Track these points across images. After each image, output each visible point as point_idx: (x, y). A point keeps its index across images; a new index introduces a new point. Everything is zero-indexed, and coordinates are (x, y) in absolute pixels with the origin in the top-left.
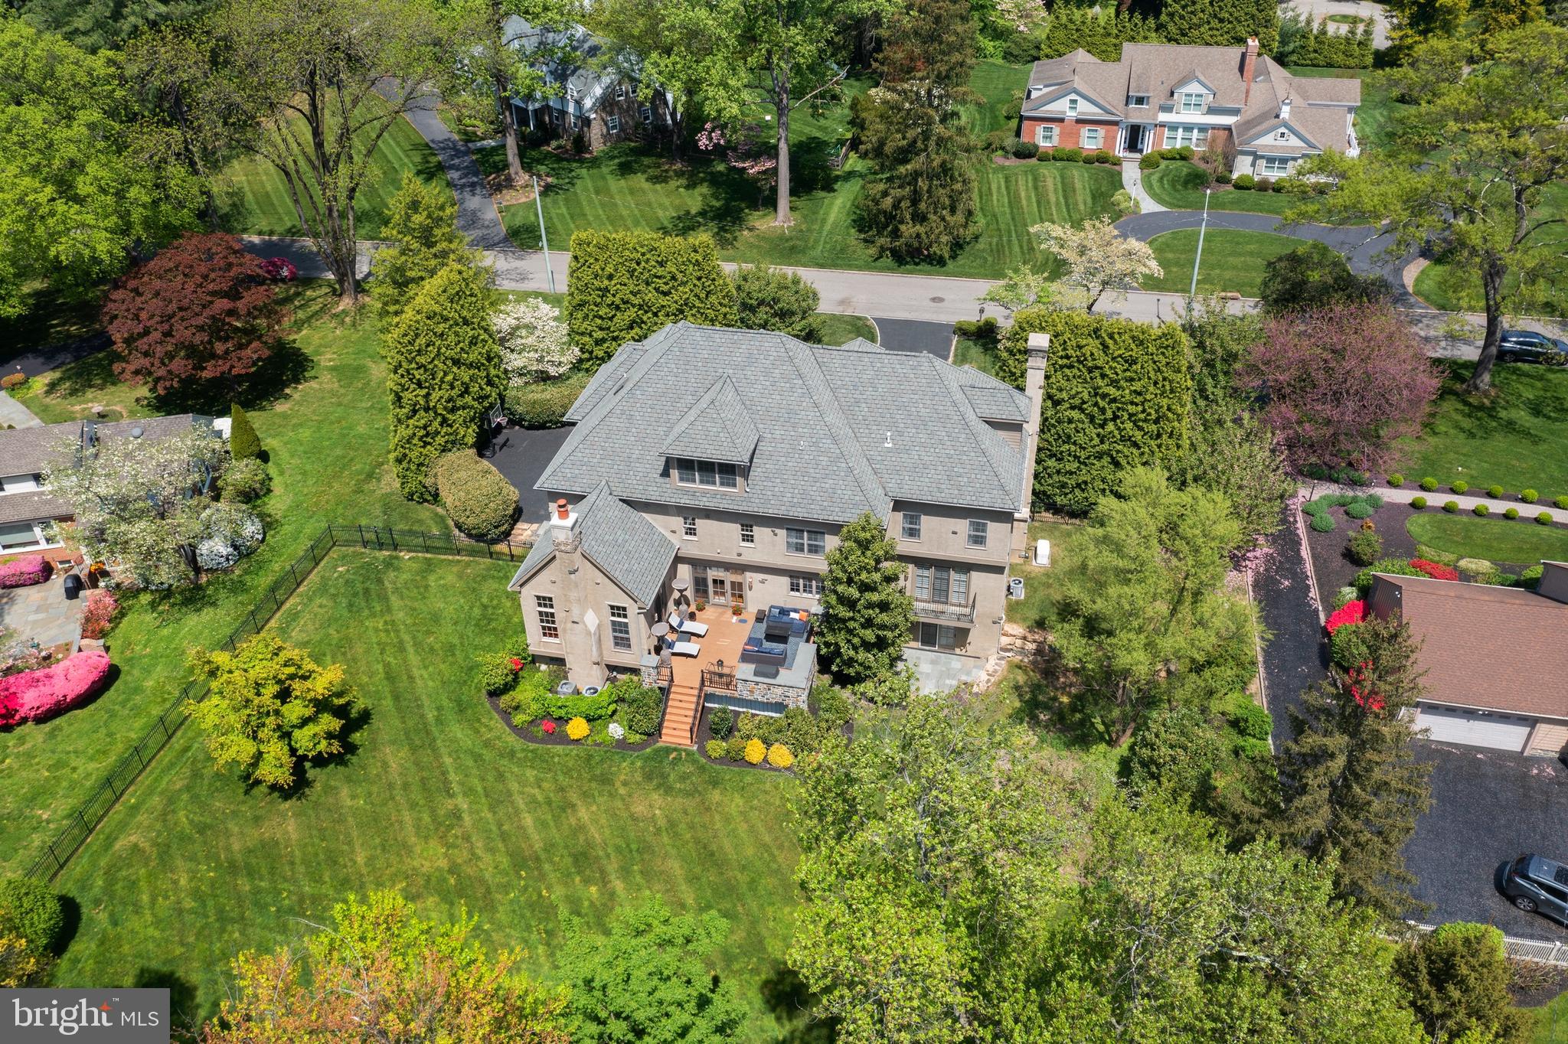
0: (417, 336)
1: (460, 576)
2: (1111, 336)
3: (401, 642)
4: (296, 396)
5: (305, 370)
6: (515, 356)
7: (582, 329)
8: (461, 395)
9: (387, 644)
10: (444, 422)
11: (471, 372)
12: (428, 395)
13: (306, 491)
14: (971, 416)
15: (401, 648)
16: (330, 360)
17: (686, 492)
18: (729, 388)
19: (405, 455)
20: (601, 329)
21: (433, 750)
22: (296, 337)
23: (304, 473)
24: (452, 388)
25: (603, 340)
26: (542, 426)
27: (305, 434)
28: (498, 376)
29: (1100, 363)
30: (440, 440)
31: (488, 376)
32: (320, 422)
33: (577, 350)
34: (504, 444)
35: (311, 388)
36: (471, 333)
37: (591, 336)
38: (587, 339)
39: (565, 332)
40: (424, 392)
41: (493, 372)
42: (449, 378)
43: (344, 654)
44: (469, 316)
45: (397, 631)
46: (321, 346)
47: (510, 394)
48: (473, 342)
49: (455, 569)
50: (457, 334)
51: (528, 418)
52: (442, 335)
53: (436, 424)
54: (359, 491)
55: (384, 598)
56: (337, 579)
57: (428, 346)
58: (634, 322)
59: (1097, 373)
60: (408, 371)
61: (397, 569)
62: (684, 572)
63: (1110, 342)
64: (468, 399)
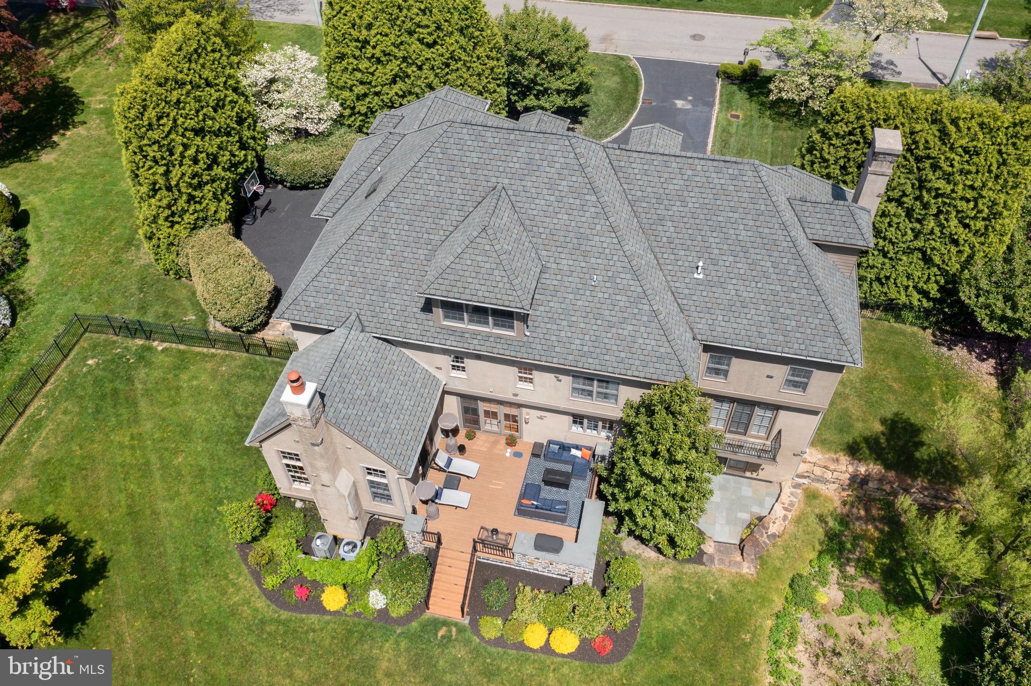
0: (145, 108)
1: (214, 375)
2: (954, 122)
3: (147, 463)
4: (63, 144)
5: (75, 114)
6: (273, 112)
7: (341, 83)
8: (209, 168)
9: (132, 466)
10: (191, 199)
11: (218, 140)
12: (167, 173)
13: (62, 261)
14: (803, 241)
15: (145, 470)
16: (101, 102)
17: (453, 331)
18: (505, 205)
19: (153, 234)
20: (362, 83)
21: (174, 619)
22: (70, 75)
23: (62, 239)
24: (196, 161)
25: (365, 95)
26: (305, 187)
27: (68, 190)
28: (254, 138)
29: (934, 153)
30: (189, 218)
31: (240, 141)
32: (84, 176)
33: (337, 105)
34: (266, 208)
35: (79, 135)
36: (216, 95)
37: (351, 90)
38: (346, 94)
39: (323, 86)
40: (162, 170)
41: (246, 133)
42: (191, 152)
43: (85, 478)
44: (211, 76)
45: (143, 448)
46: (92, 85)
47: (269, 154)
48: (218, 106)
49: (209, 366)
50: (198, 100)
51: (289, 179)
52: (178, 102)
53: (182, 203)
54: (117, 262)
55: (133, 404)
56: (85, 375)
57: (159, 118)
58: (396, 76)
59: (927, 164)
60: (140, 148)
61: (149, 364)
62: (452, 405)
63: (952, 129)
64: (217, 171)
